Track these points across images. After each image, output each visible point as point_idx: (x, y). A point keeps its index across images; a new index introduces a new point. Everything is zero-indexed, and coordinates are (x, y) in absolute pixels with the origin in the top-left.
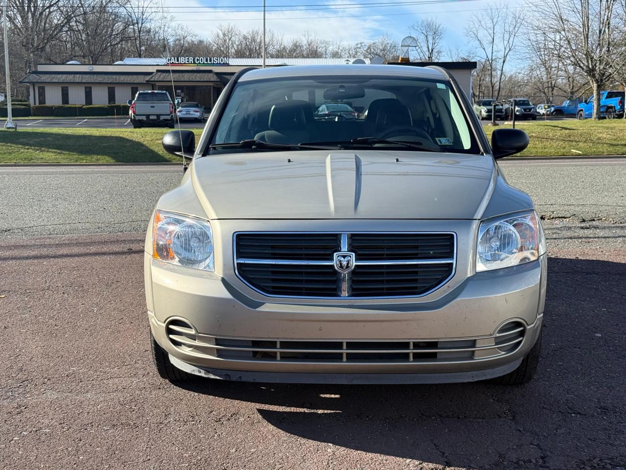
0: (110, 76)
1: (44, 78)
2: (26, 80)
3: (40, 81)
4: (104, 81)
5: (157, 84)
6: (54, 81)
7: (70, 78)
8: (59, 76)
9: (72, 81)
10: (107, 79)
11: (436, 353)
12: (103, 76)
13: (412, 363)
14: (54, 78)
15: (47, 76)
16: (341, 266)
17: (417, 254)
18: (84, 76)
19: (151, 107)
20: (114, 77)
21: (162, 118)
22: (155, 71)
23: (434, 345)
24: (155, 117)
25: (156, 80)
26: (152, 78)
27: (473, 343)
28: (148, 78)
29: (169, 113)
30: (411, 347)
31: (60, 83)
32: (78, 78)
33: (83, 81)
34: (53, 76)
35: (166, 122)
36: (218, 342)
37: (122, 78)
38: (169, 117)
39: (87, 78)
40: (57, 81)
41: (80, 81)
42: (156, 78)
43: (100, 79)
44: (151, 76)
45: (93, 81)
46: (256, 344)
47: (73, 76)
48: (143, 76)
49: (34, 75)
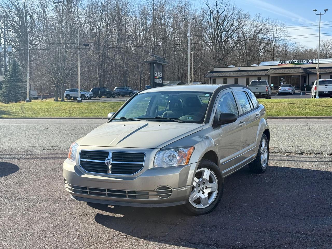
0: (247, 72)
1: (216, 75)
2: (207, 76)
3: (213, 76)
4: (244, 75)
5: (270, 76)
6: (220, 76)
7: (228, 74)
8: (223, 73)
9: (228, 76)
10: (245, 74)
11: (136, 195)
12: (244, 72)
13: (127, 199)
14: (220, 75)
15: (217, 73)
16: (107, 163)
17: (132, 160)
18: (235, 73)
19: (256, 88)
20: (249, 72)
21: (262, 94)
22: (270, 69)
23: (134, 192)
24: (258, 94)
25: (270, 73)
26: (268, 72)
27: (147, 193)
28: (266, 72)
29: (266, 91)
30: (127, 193)
31: (222, 77)
32: (231, 74)
33: (234, 75)
34: (220, 73)
35: (264, 96)
36: (73, 187)
37: (253, 73)
38: (265, 93)
39: (236, 74)
40: (221, 76)
41: (232, 75)
42: (270, 72)
43: (242, 74)
44: (267, 71)
45: (239, 75)
46: (83, 188)
47: (229, 73)
48: (263, 72)
49: (211, 73)
